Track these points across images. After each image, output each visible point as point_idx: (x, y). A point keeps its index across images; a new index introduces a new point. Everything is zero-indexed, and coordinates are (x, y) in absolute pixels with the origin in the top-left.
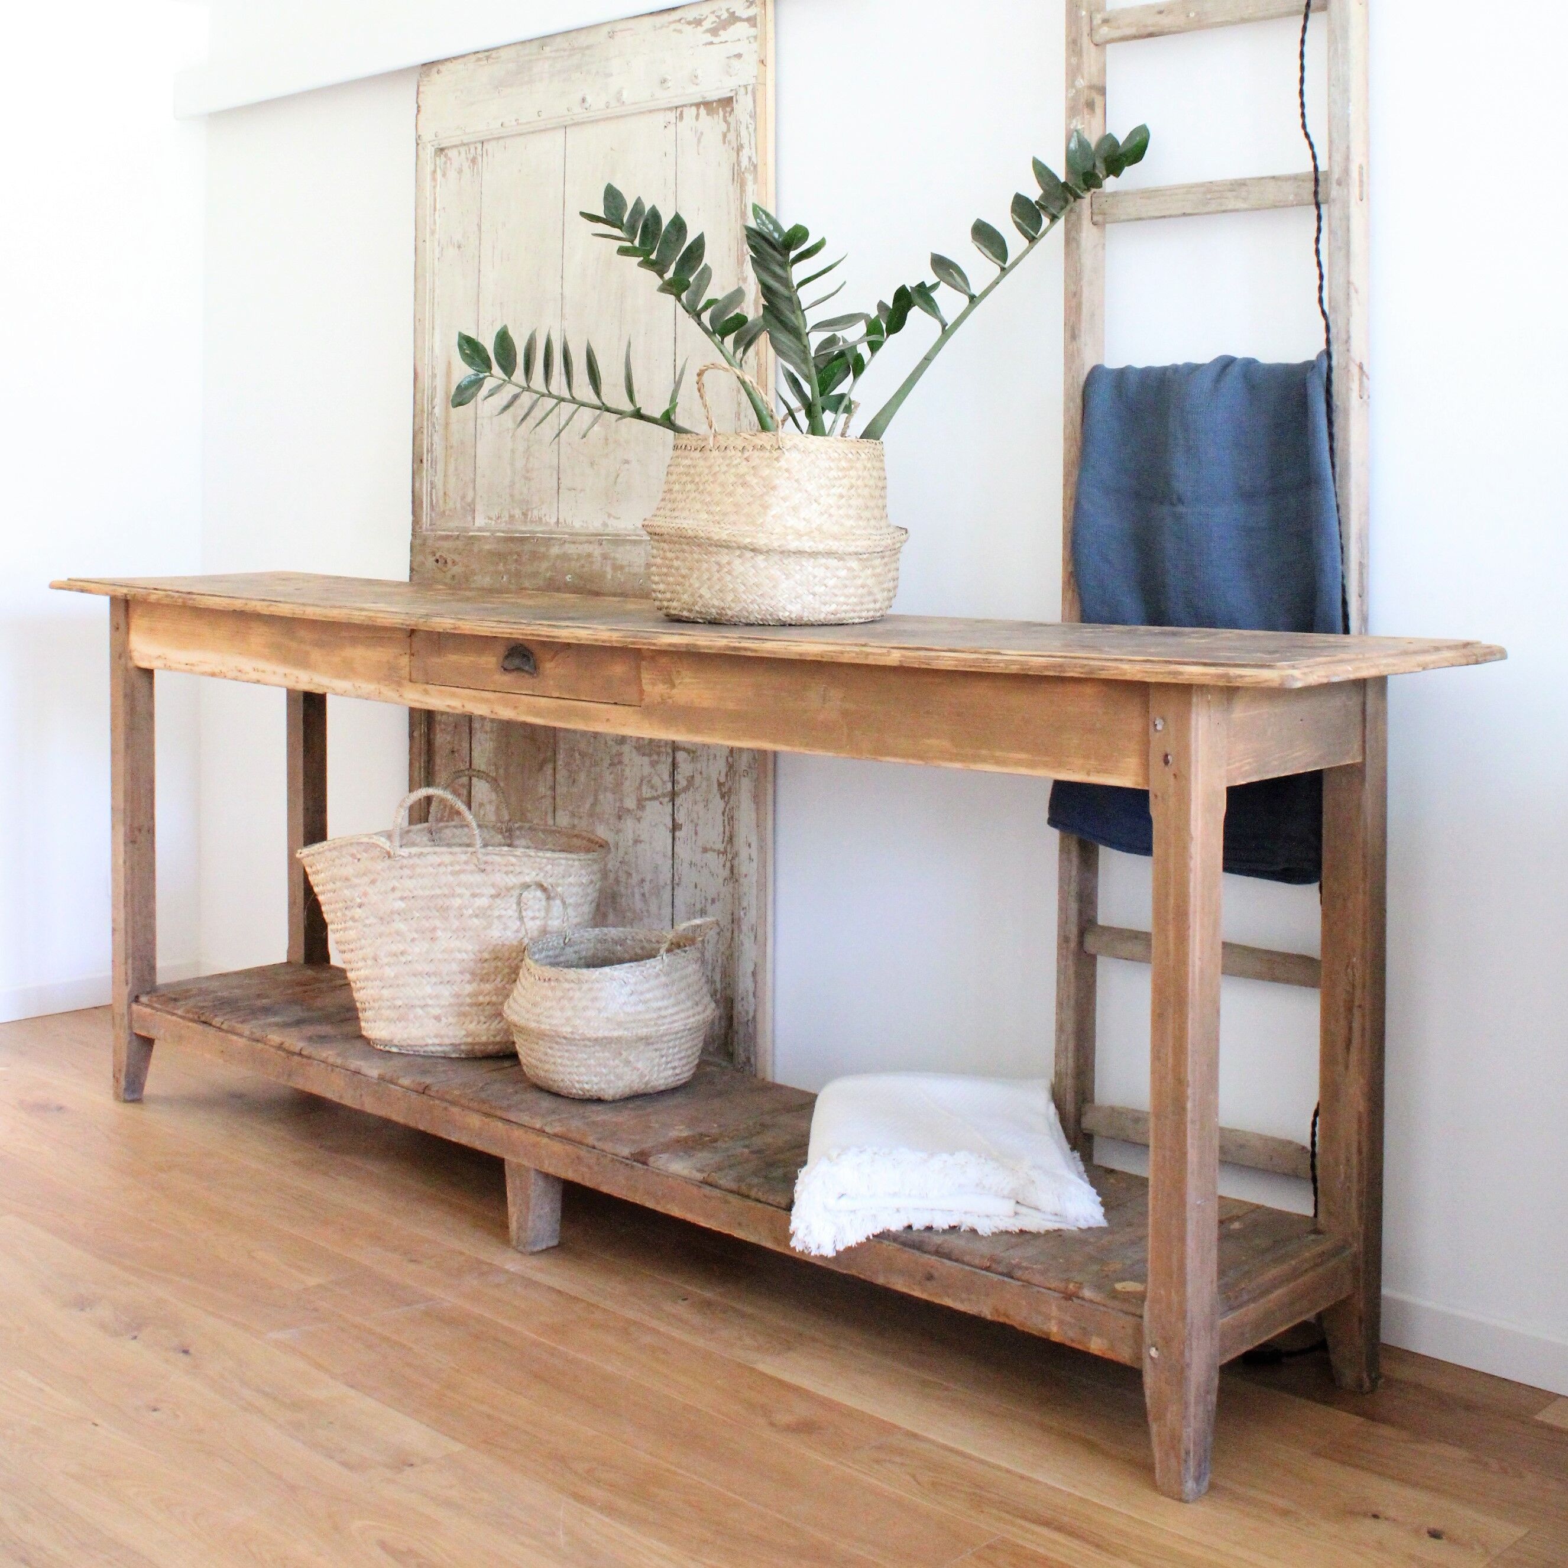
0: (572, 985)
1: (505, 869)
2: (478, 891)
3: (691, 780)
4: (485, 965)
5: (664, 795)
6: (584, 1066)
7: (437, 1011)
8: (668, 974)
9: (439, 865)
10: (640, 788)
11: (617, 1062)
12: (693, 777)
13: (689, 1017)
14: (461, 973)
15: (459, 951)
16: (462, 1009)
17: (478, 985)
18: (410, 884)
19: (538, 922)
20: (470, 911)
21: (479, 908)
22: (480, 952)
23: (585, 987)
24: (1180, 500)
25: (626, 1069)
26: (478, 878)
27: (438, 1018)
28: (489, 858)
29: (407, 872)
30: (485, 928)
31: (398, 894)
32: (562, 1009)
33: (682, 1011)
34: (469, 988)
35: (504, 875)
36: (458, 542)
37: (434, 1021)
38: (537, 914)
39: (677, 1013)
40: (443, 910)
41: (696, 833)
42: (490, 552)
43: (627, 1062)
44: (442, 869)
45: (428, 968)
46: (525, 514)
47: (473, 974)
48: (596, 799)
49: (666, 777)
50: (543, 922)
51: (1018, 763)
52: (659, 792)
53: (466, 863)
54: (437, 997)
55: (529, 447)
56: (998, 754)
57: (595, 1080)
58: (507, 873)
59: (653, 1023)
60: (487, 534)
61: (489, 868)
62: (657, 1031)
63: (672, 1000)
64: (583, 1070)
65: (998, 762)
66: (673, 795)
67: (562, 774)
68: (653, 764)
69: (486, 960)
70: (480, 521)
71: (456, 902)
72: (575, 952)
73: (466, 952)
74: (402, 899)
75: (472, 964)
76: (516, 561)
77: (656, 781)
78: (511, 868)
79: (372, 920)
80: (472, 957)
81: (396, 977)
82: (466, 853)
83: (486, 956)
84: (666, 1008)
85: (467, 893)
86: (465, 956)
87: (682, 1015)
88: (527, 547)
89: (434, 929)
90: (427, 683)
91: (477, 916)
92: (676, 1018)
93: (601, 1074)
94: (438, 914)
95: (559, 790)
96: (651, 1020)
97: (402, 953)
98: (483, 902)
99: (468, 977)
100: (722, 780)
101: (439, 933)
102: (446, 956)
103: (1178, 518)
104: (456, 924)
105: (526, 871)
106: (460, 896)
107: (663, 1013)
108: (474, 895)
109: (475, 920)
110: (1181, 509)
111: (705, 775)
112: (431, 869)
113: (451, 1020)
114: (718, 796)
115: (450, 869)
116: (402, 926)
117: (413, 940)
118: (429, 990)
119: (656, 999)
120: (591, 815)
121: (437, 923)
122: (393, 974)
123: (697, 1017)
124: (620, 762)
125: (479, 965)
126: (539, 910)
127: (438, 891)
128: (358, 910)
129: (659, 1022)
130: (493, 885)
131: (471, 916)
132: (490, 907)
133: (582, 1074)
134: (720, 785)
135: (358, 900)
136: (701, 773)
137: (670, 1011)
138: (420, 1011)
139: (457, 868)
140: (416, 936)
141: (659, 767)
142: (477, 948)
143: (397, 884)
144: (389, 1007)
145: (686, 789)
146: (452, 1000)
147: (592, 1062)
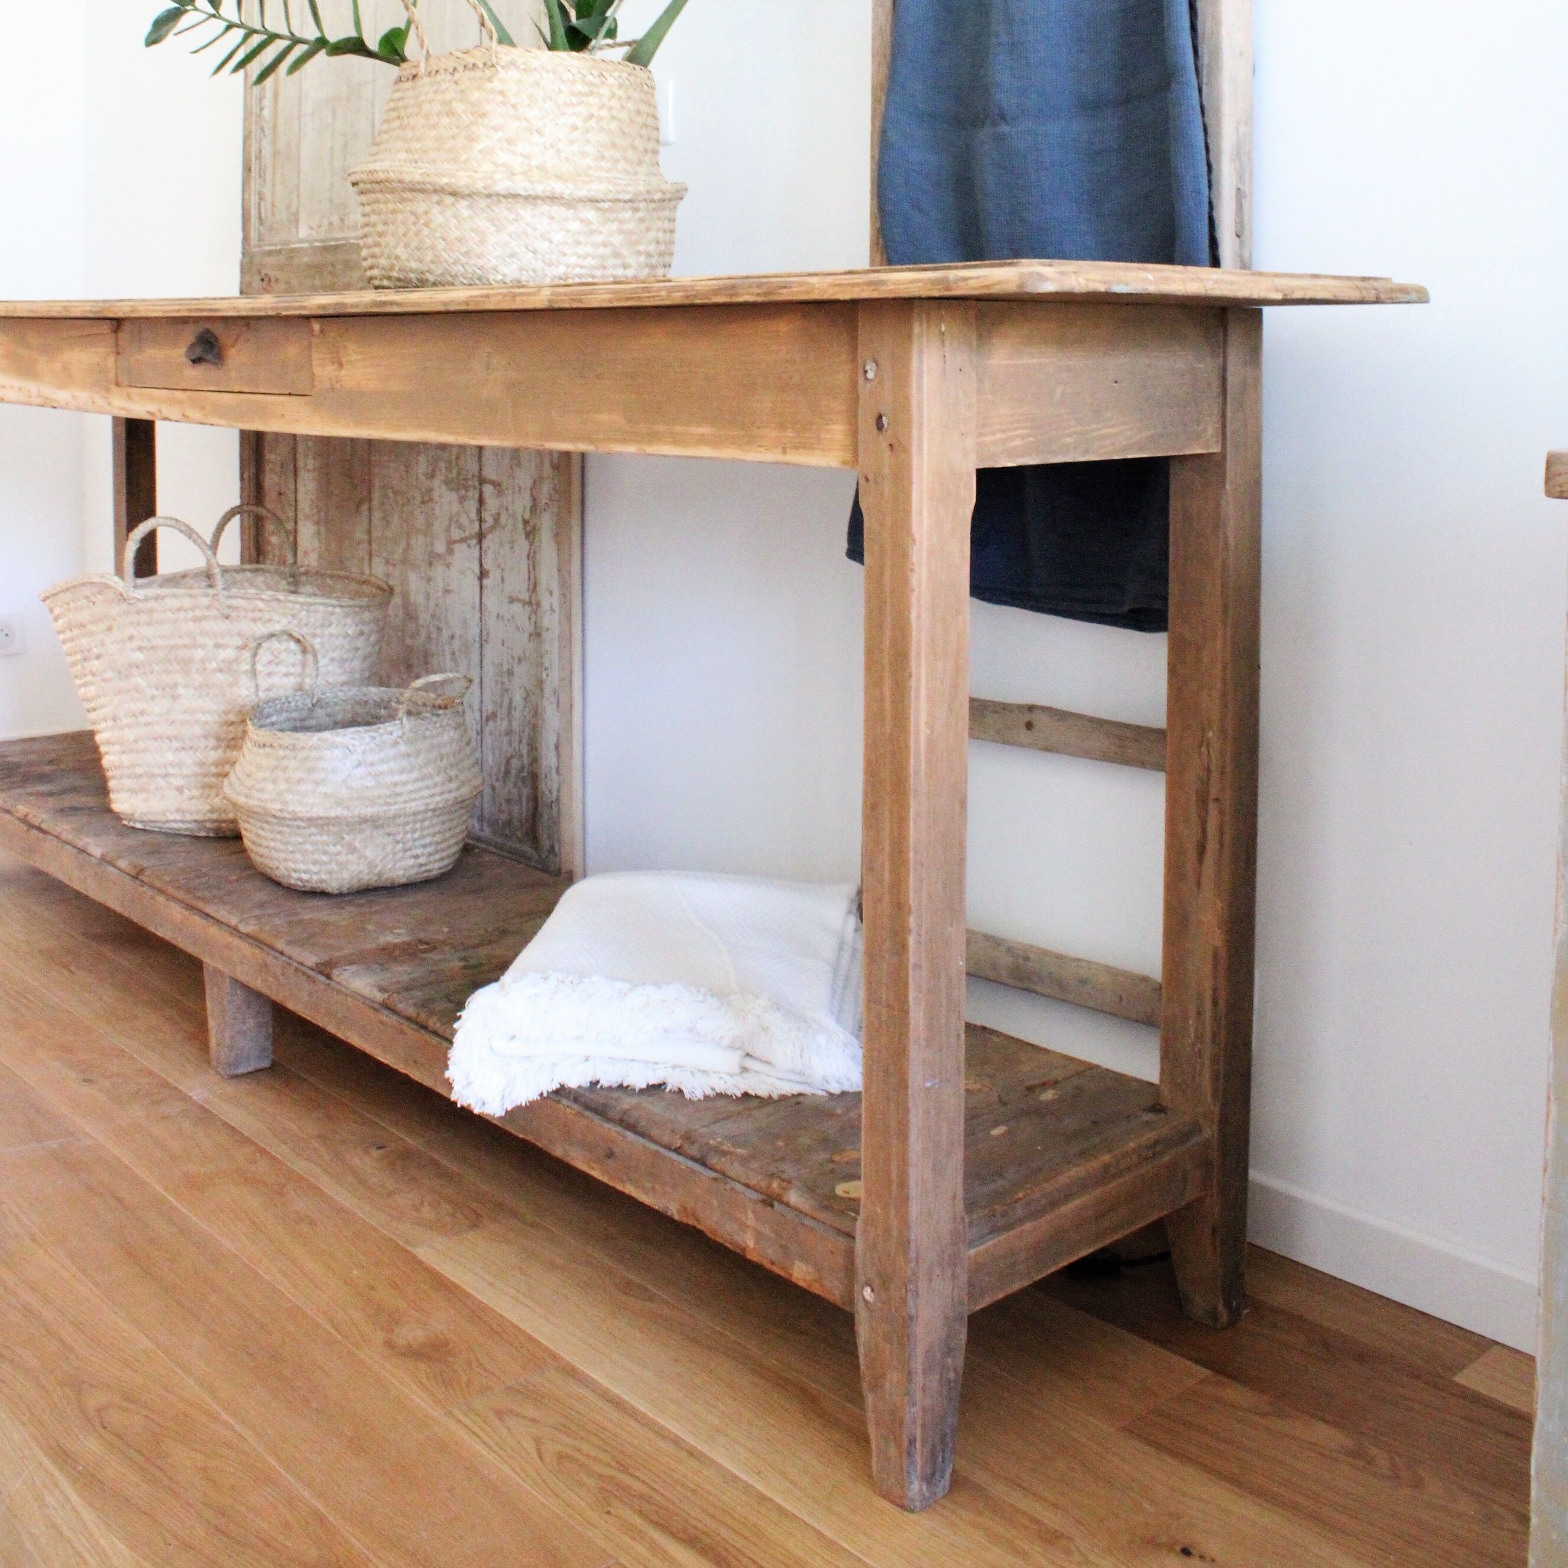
0: (287, 752)
1: (251, 615)
2: (221, 641)
3: (497, 518)
4: (231, 728)
5: (471, 537)
6: (300, 851)
7: (179, 782)
8: (409, 742)
9: (179, 609)
10: (448, 530)
11: (338, 848)
12: (499, 514)
13: (433, 796)
14: (206, 737)
15: (203, 712)
16: (206, 780)
17: (225, 752)
18: (148, 631)
19: (293, 681)
20: (214, 665)
21: (223, 661)
22: (226, 713)
23: (301, 755)
24: (1003, 117)
25: (350, 856)
26: (222, 626)
27: (180, 790)
28: (234, 602)
29: (144, 618)
30: (231, 685)
31: (136, 643)
32: (274, 782)
33: (427, 787)
34: (215, 755)
35: (251, 624)
36: (281, 257)
37: (176, 793)
38: (291, 670)
39: (419, 790)
40: (185, 665)
41: (503, 581)
42: (309, 266)
43: (352, 849)
44: (182, 615)
45: (171, 731)
46: (342, 220)
47: (218, 739)
48: (408, 544)
49: (473, 515)
50: (298, 680)
51: (702, 441)
52: (467, 534)
53: (208, 607)
54: (179, 765)
56: (678, 429)
57: (315, 869)
58: (254, 620)
59: (381, 801)
60: (306, 245)
61: (234, 614)
62: (385, 812)
63: (415, 774)
64: (298, 856)
65: (677, 440)
66: (480, 537)
67: (377, 515)
68: (462, 500)
69: (232, 723)
70: (303, 232)
71: (199, 654)
72: (329, 715)
73: (210, 713)
74: (140, 649)
75: (216, 727)
76: (331, 273)
77: (464, 520)
78: (258, 614)
79: (110, 674)
80: (217, 718)
81: (136, 741)
82: (207, 595)
83: (232, 717)
84: (404, 784)
85: (210, 643)
86: (208, 718)
87: (426, 793)
88: (340, 257)
89: (175, 685)
90: (130, 386)
91: (221, 671)
92: (413, 796)
93: (322, 863)
94: (178, 667)
95: (374, 535)
96: (380, 797)
97: (142, 713)
98: (229, 653)
99: (212, 742)
100: (527, 516)
101: (181, 690)
102: (187, 717)
103: (999, 139)
104: (199, 679)
105: (276, 617)
106: (203, 646)
107: (399, 789)
108: (218, 646)
109: (219, 675)
110: (1004, 128)
111: (511, 512)
112: (171, 615)
113: (195, 792)
114: (523, 536)
115: (190, 614)
116: (141, 682)
117: (153, 698)
118: (170, 757)
119: (392, 772)
120: (404, 561)
121: (178, 678)
122: (132, 738)
123: (446, 796)
124: (431, 500)
125: (224, 728)
126: (294, 665)
127: (180, 642)
128: (96, 662)
129: (391, 801)
130: (239, 635)
131: (214, 671)
132: (236, 660)
133: (295, 861)
134: (526, 522)
135: (95, 651)
136: (507, 510)
137: (410, 787)
138: (161, 782)
139: (198, 613)
140: (156, 693)
141: (466, 503)
142: (222, 708)
143: (134, 633)
144: (129, 776)
145: (492, 528)
146: (198, 770)
147: (309, 847)
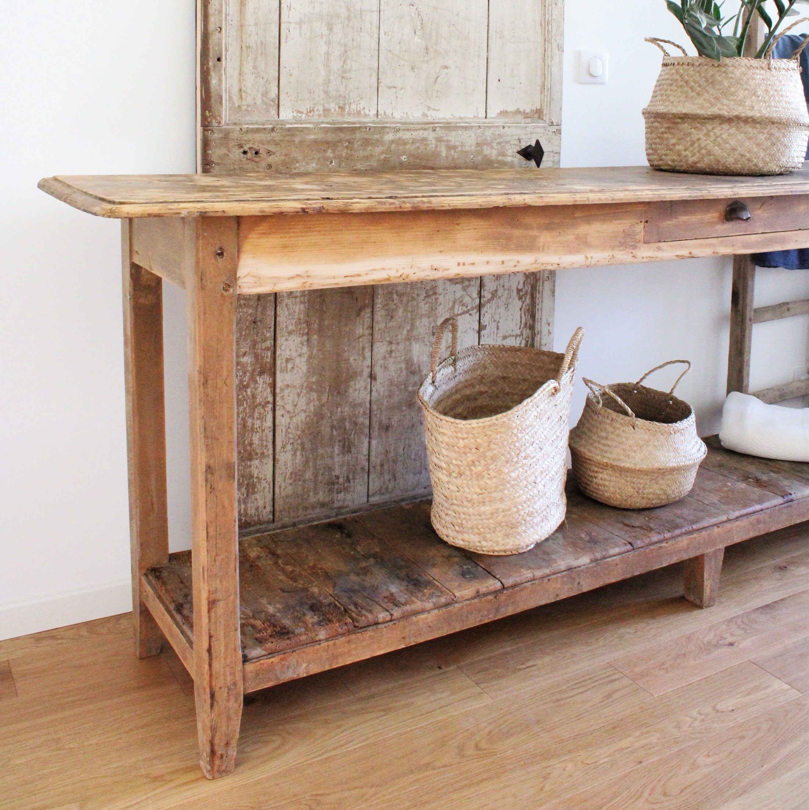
3: (494, 294)
5: (472, 309)
10: (453, 307)
12: (496, 291)
36: (273, 134)
41: (498, 329)
42: (315, 142)
46: (342, 108)
48: (413, 325)
49: (475, 295)
52: (469, 308)
55: (346, 52)
60: (311, 126)
66: (480, 307)
67: (380, 314)
68: (464, 289)
70: (286, 114)
76: (347, 147)
77: (467, 300)
88: (358, 135)
95: (376, 327)
100: (520, 287)
111: (506, 287)
114: (517, 299)
120: (408, 339)
124: (435, 293)
134: (519, 291)
136: (503, 286)
141: (469, 289)
145: (489, 301)
